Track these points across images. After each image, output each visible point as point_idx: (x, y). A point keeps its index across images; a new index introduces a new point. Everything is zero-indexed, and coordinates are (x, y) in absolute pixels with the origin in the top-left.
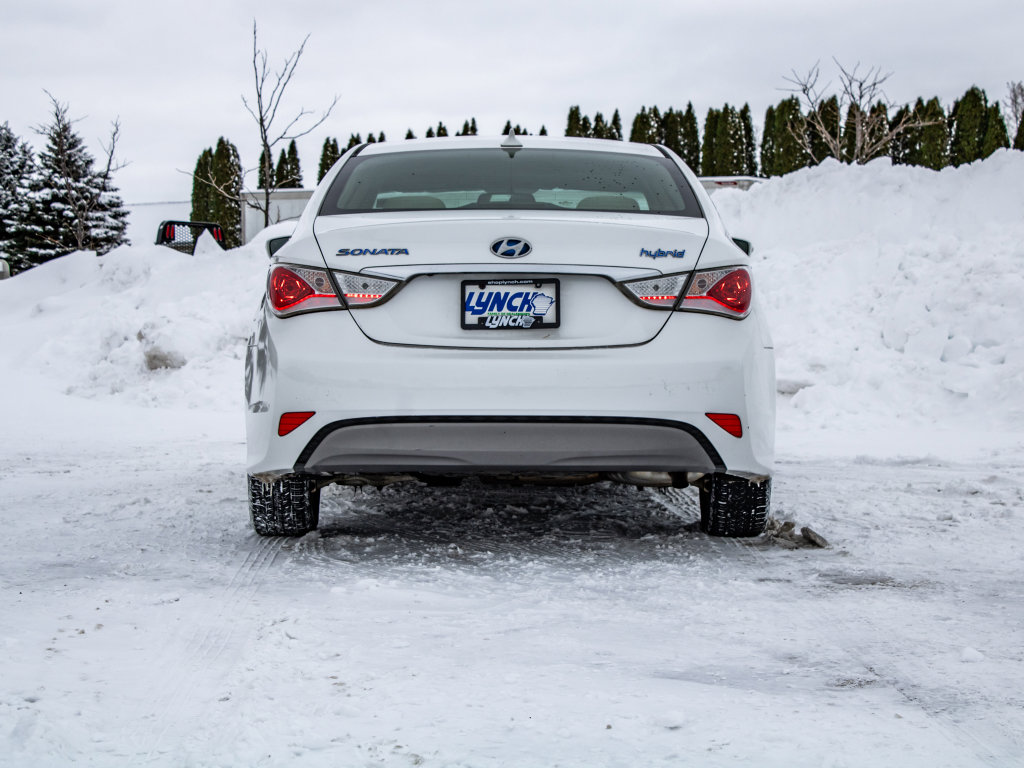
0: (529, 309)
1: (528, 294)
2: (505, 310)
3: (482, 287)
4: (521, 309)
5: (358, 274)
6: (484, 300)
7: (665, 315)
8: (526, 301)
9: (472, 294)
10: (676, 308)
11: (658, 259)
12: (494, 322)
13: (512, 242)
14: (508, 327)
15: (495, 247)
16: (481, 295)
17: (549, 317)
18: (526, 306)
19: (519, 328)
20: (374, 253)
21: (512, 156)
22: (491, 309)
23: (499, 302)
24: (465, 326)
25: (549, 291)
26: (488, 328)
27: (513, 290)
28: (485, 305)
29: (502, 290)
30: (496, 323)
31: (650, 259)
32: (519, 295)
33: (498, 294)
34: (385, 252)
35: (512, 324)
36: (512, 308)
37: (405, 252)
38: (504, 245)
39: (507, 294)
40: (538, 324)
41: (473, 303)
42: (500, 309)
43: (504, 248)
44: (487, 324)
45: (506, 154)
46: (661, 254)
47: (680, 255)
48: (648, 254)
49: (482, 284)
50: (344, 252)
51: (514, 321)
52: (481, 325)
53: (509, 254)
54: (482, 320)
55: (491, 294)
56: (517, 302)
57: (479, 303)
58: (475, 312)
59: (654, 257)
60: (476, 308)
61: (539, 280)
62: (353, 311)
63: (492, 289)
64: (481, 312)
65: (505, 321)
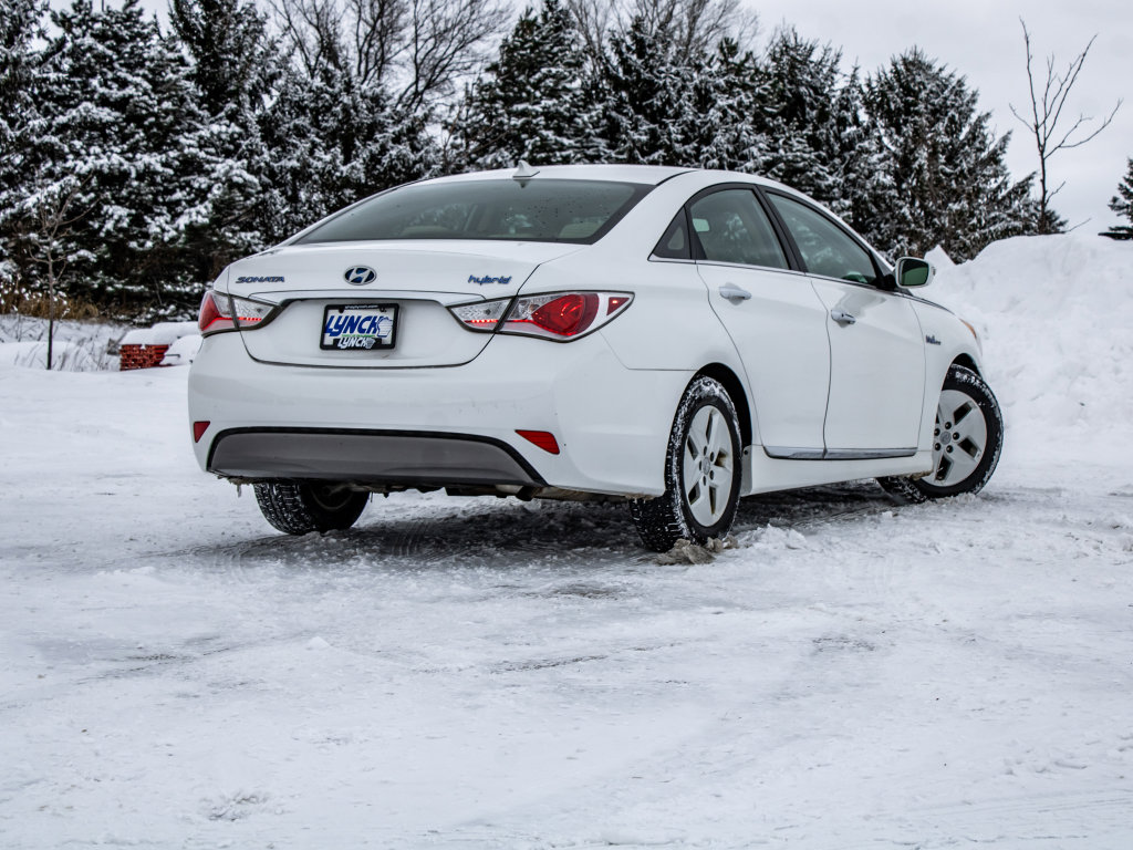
0: (374, 332)
1: (376, 317)
2: (356, 332)
3: (341, 311)
5: (247, 299)
6: (340, 323)
7: (485, 338)
8: (373, 324)
9: (332, 317)
10: (497, 331)
11: (484, 285)
12: (344, 343)
13: (360, 270)
14: (355, 348)
15: (347, 275)
16: (340, 318)
17: (388, 340)
18: (373, 328)
19: (363, 348)
20: (261, 280)
22: (345, 332)
23: (352, 324)
24: (323, 347)
25: (390, 314)
26: (339, 349)
27: (364, 314)
28: (341, 328)
29: (355, 313)
30: (346, 344)
31: (477, 285)
32: (368, 319)
33: (353, 317)
34: (268, 279)
35: (358, 345)
36: (361, 331)
37: (281, 279)
38: (354, 273)
39: (359, 318)
40: (378, 345)
41: (332, 326)
42: (352, 331)
43: (354, 275)
44: (340, 345)
46: (488, 280)
47: (504, 281)
48: (476, 280)
49: (341, 308)
50: (242, 280)
51: (360, 342)
52: (334, 347)
53: (357, 281)
54: (336, 341)
55: (347, 317)
56: (366, 325)
57: (336, 326)
58: (333, 334)
59: (481, 283)
60: (334, 330)
61: (383, 305)
62: (243, 333)
63: (348, 313)
64: (337, 334)
65: (353, 343)
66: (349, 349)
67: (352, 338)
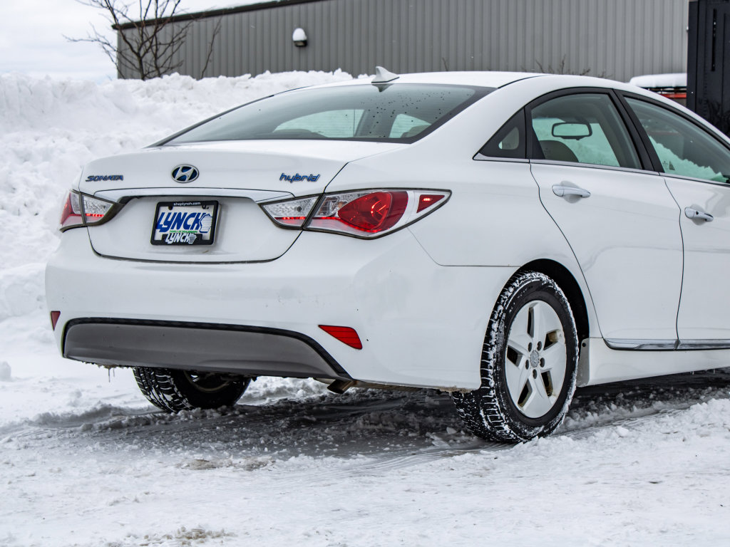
0: (197, 228)
1: (199, 214)
2: (182, 228)
3: (171, 208)
4: (192, 228)
5: (93, 197)
6: (169, 220)
7: (296, 233)
8: (197, 221)
9: (163, 214)
10: (304, 228)
11: (294, 183)
12: (171, 239)
13: (185, 169)
14: (179, 243)
15: (174, 173)
16: (169, 214)
17: (207, 236)
18: (196, 225)
19: (186, 244)
20: (105, 179)
21: (381, 90)
22: (173, 228)
23: (179, 220)
24: (154, 242)
26: (166, 244)
27: (190, 210)
28: (169, 224)
29: (182, 210)
30: (173, 240)
31: (288, 183)
32: (192, 215)
33: (180, 214)
34: (110, 178)
35: (182, 241)
36: (186, 227)
37: (120, 178)
38: (179, 171)
39: (186, 214)
40: (199, 241)
41: (162, 223)
42: (178, 228)
43: (179, 174)
45: (376, 89)
46: (298, 178)
47: (313, 179)
48: (287, 178)
50: (90, 178)
52: (162, 242)
53: (182, 179)
54: (164, 237)
56: (191, 222)
57: (166, 222)
58: (163, 230)
59: (291, 181)
60: (164, 226)
61: (205, 202)
62: (89, 228)
63: (176, 210)
64: (166, 230)
65: (178, 238)
66: (175, 244)
67: (177, 233)
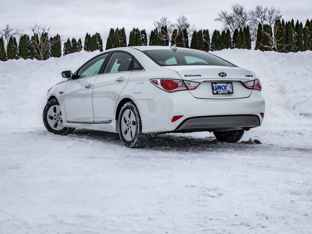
0: (226, 89)
2: (221, 90)
3: (216, 84)
4: (224, 89)
5: (190, 81)
7: (251, 90)
8: (225, 87)
9: (214, 86)
10: (253, 89)
11: (249, 77)
13: (223, 73)
14: (223, 94)
16: (216, 86)
17: (231, 91)
19: (225, 94)
20: (193, 76)
23: (220, 87)
24: (214, 94)
25: (229, 85)
26: (219, 94)
27: (222, 85)
28: (217, 88)
29: (220, 85)
30: (220, 93)
31: (247, 77)
32: (223, 86)
33: (219, 86)
34: (196, 76)
35: (224, 93)
36: (223, 89)
37: (200, 76)
38: (221, 74)
39: (221, 86)
40: (229, 93)
41: (215, 88)
42: (220, 90)
43: (221, 75)
44: (219, 93)
47: (252, 76)
49: (216, 83)
50: (186, 76)
51: (224, 92)
52: (217, 93)
53: (222, 76)
55: (218, 86)
56: (223, 88)
57: (216, 88)
58: (215, 90)
61: (228, 82)
62: (190, 90)
63: (218, 85)
64: (217, 90)
65: (222, 92)
66: (221, 94)
67: (221, 91)
